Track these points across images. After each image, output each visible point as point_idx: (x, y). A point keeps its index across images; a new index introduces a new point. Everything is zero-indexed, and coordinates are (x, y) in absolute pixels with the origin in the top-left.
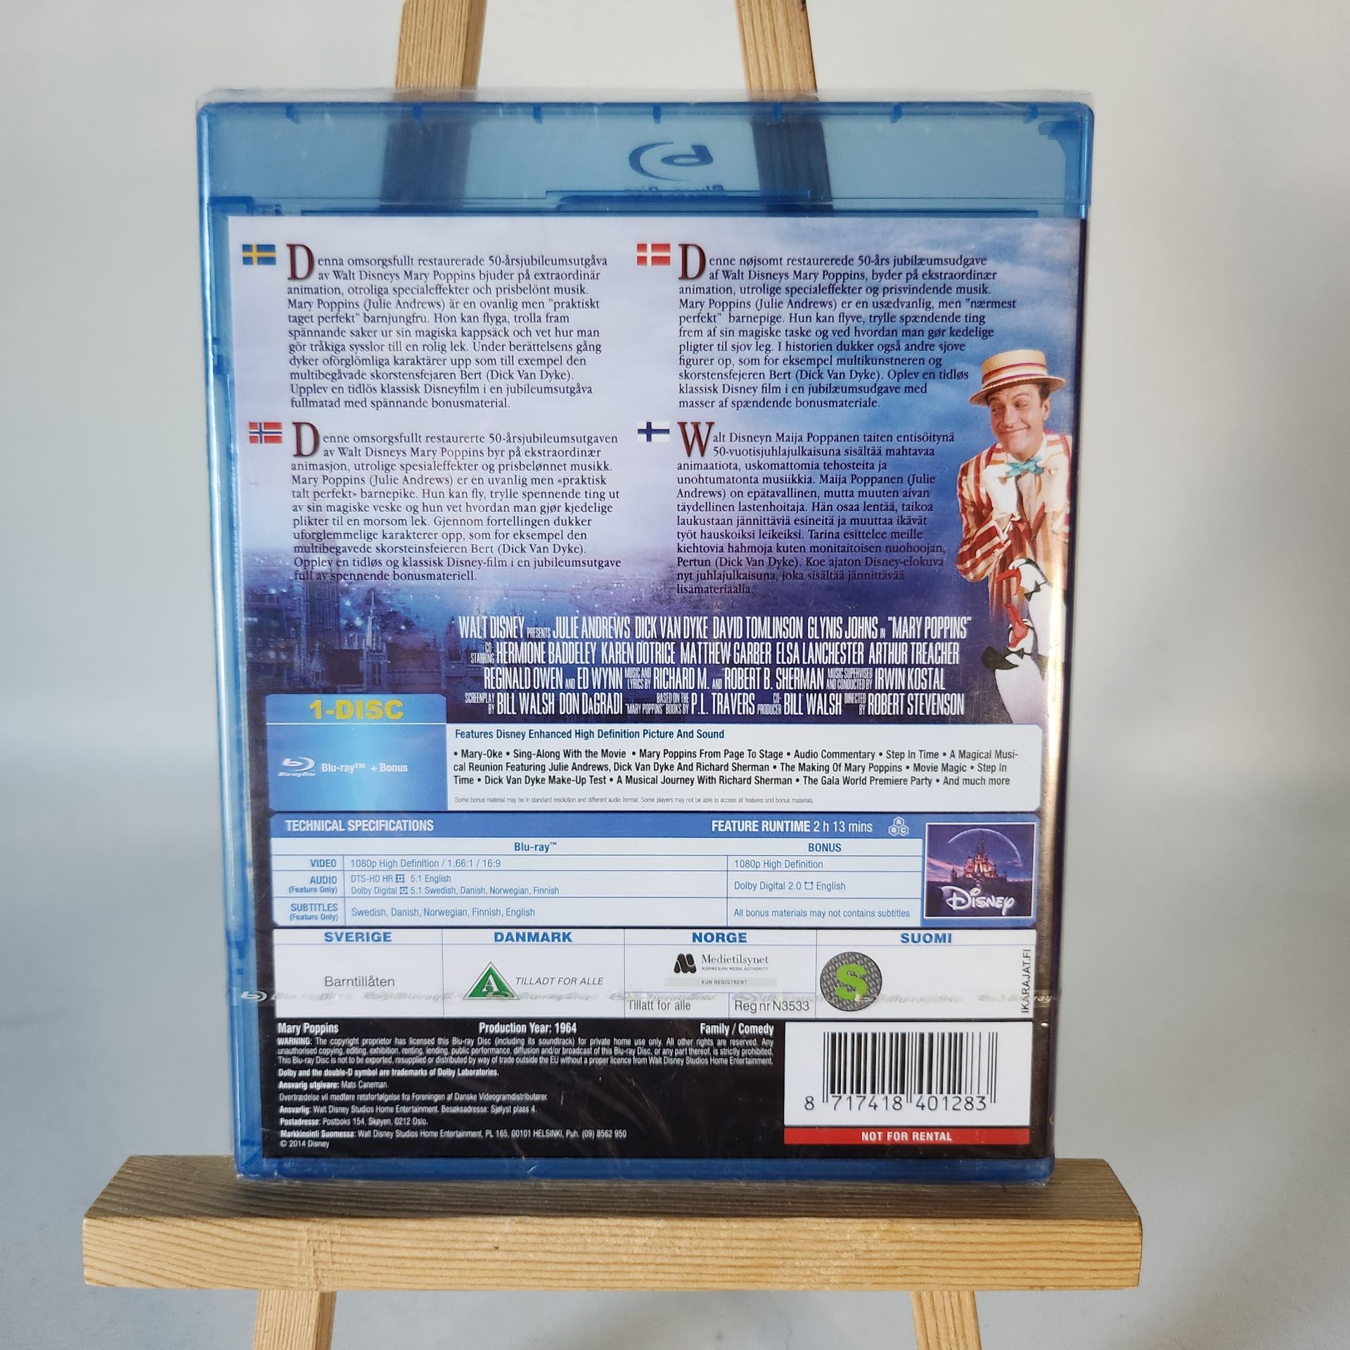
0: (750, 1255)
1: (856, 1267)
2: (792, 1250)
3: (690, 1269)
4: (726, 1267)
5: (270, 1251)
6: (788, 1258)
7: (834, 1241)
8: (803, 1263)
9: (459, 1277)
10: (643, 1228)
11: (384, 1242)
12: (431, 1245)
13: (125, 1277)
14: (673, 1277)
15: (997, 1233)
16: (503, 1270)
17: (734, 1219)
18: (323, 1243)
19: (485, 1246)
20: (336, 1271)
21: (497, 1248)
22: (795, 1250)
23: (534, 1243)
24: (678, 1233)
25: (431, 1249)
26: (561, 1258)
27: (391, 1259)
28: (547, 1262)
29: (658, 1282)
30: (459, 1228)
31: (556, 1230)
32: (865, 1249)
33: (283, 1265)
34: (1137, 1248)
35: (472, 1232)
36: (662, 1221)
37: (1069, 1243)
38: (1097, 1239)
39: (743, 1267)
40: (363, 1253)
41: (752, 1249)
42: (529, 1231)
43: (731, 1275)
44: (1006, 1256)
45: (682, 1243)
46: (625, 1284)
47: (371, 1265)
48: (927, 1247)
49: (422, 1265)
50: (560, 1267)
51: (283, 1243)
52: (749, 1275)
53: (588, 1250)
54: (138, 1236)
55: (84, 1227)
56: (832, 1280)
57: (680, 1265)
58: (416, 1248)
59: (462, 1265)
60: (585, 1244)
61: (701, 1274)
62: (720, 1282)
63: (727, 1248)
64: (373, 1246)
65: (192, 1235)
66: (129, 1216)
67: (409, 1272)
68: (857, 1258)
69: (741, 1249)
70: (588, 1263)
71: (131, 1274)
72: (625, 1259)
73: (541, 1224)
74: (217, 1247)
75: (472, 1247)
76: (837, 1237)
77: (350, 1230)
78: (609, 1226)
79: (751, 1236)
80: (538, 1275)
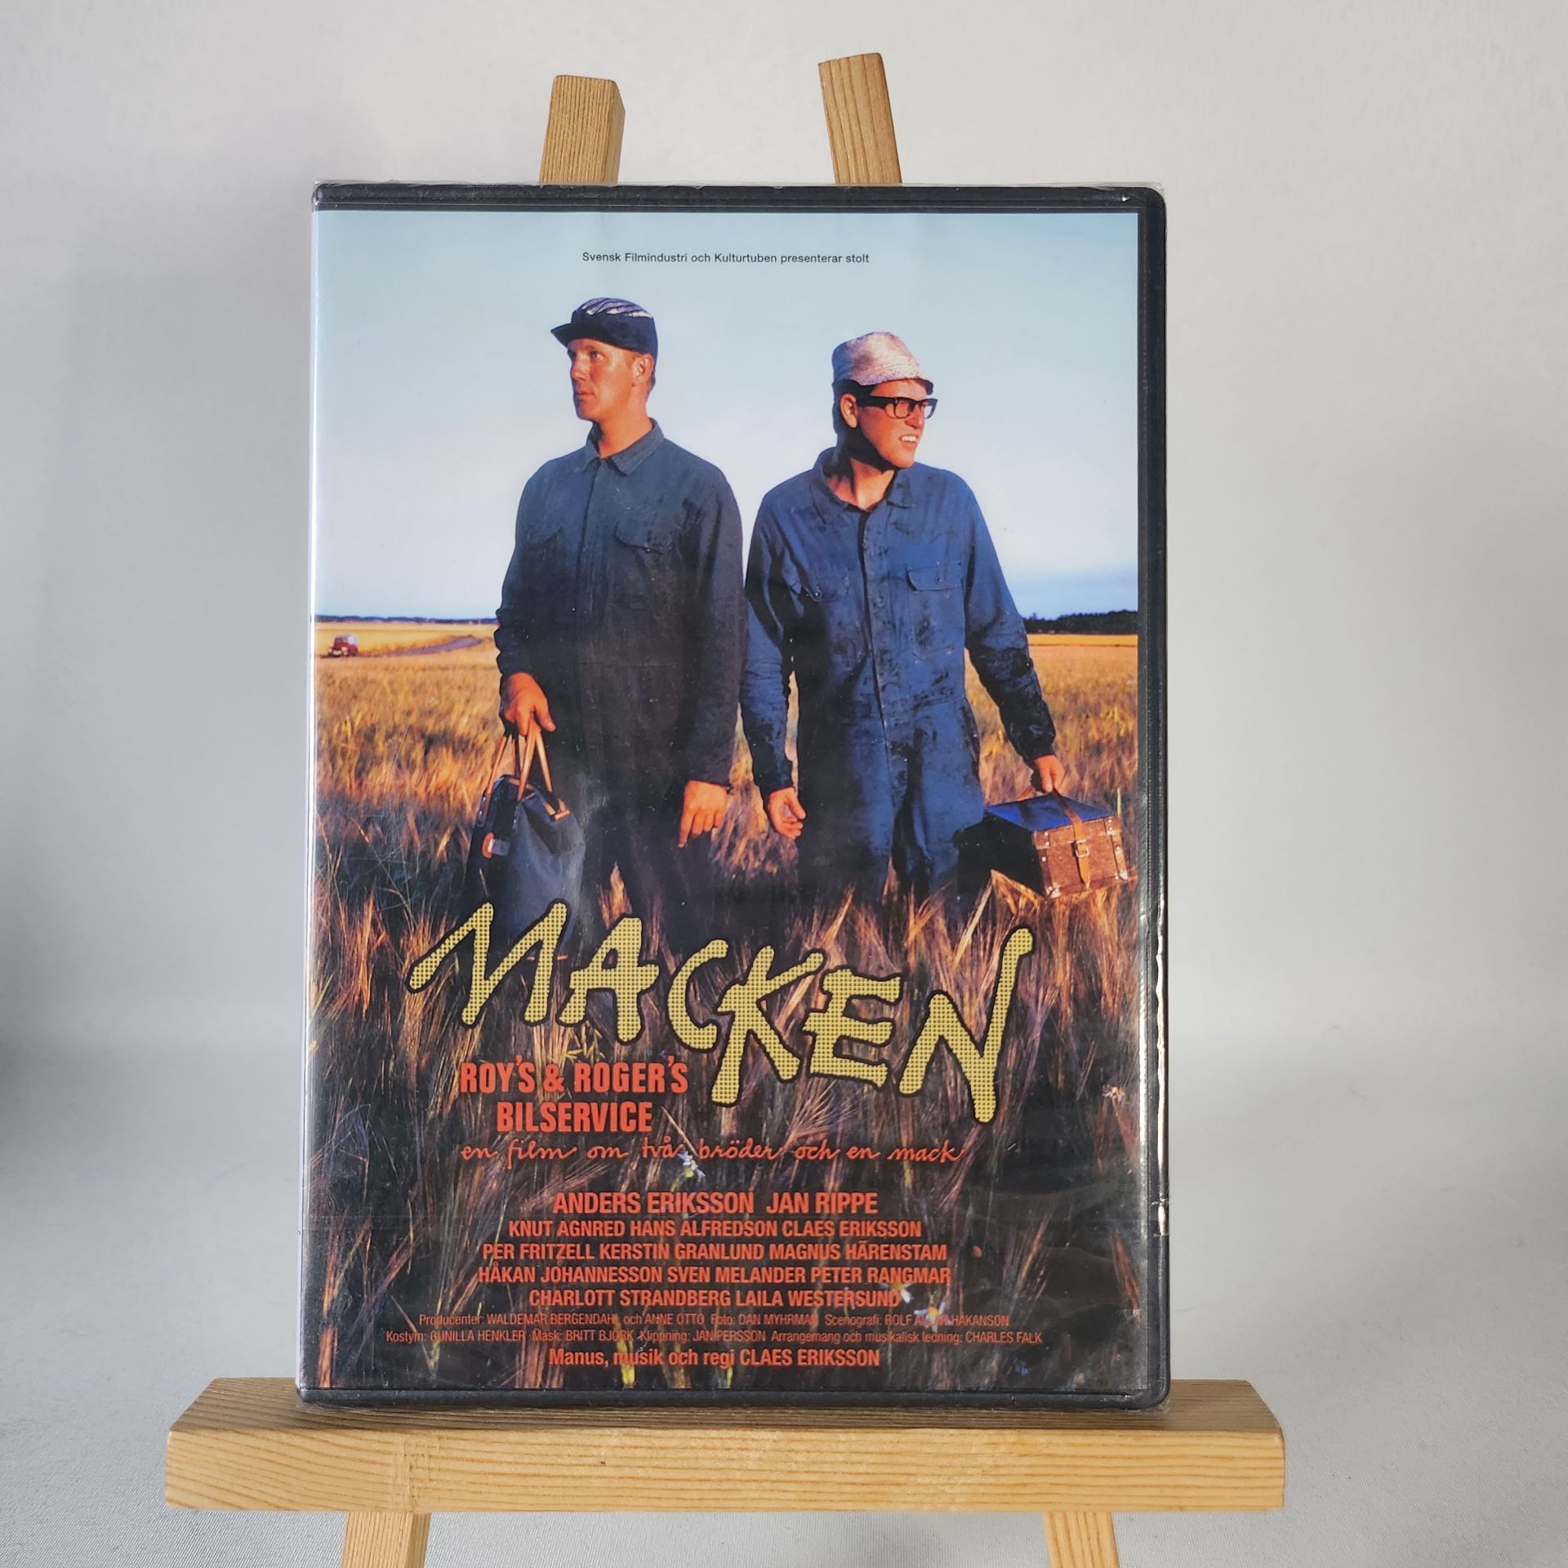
0: (870, 1471)
1: (985, 1485)
2: (913, 1465)
3: (807, 1487)
4: (846, 1484)
5: (364, 1467)
6: (910, 1474)
7: (959, 1455)
8: (927, 1480)
9: (563, 1496)
10: (757, 1440)
11: (484, 1457)
12: (534, 1460)
13: (209, 1498)
14: (790, 1496)
15: (1130, 1446)
16: (609, 1488)
17: (853, 1430)
18: (421, 1458)
19: (590, 1461)
20: (434, 1489)
21: (603, 1463)
22: (918, 1465)
23: (645, 1458)
24: (793, 1446)
25: (534, 1464)
26: (671, 1474)
27: (491, 1476)
28: (655, 1479)
29: (774, 1502)
30: (562, 1441)
31: (664, 1443)
32: (991, 1463)
33: (380, 1483)
34: (1281, 1463)
35: (578, 1445)
36: (778, 1433)
37: (1206, 1457)
38: (1236, 1453)
39: (863, 1484)
40: (465, 1468)
41: (873, 1464)
42: (638, 1444)
43: (850, 1493)
44: (1139, 1472)
45: (800, 1457)
46: (739, 1504)
47: (471, 1483)
48: (1057, 1461)
49: (524, 1482)
50: (670, 1485)
51: (378, 1458)
52: (871, 1493)
53: (699, 1465)
54: (226, 1451)
55: (168, 1442)
56: (959, 1499)
57: (796, 1482)
58: (517, 1463)
59: (565, 1482)
60: (697, 1458)
61: (819, 1492)
62: (839, 1501)
63: (846, 1462)
64: (472, 1461)
65: (283, 1449)
66: (216, 1429)
67: (509, 1491)
68: (985, 1475)
69: (861, 1463)
70: (700, 1480)
71: (215, 1494)
72: (738, 1475)
73: (650, 1436)
74: (308, 1462)
75: (577, 1462)
76: (961, 1450)
77: (451, 1443)
78: (721, 1439)
79: (871, 1449)
80: (646, 1493)
